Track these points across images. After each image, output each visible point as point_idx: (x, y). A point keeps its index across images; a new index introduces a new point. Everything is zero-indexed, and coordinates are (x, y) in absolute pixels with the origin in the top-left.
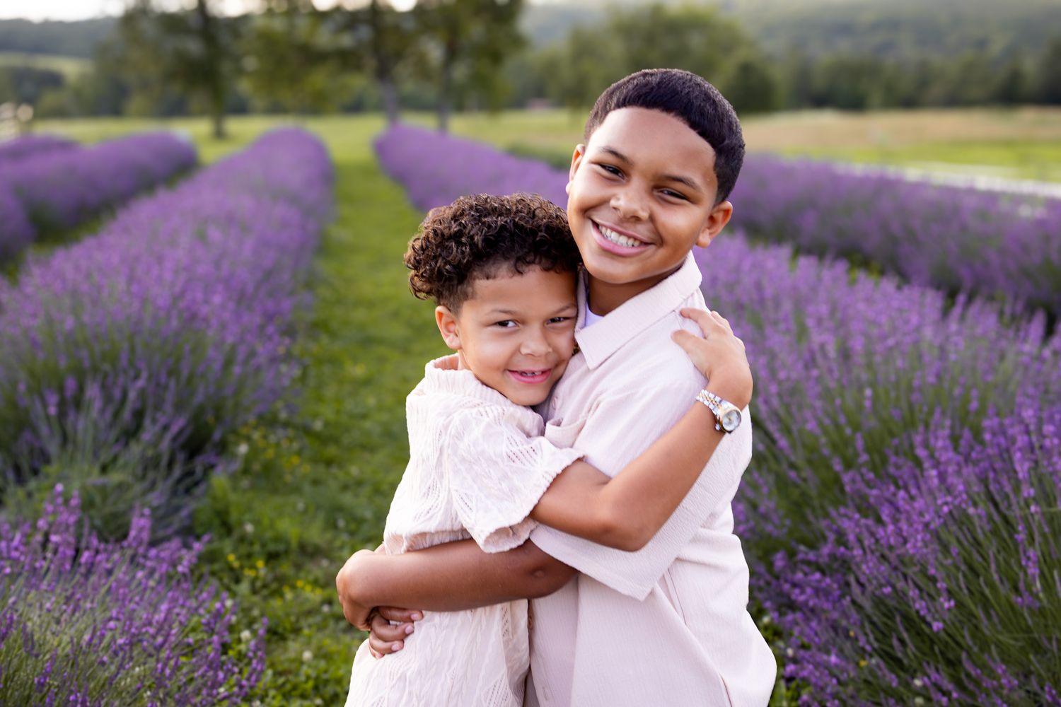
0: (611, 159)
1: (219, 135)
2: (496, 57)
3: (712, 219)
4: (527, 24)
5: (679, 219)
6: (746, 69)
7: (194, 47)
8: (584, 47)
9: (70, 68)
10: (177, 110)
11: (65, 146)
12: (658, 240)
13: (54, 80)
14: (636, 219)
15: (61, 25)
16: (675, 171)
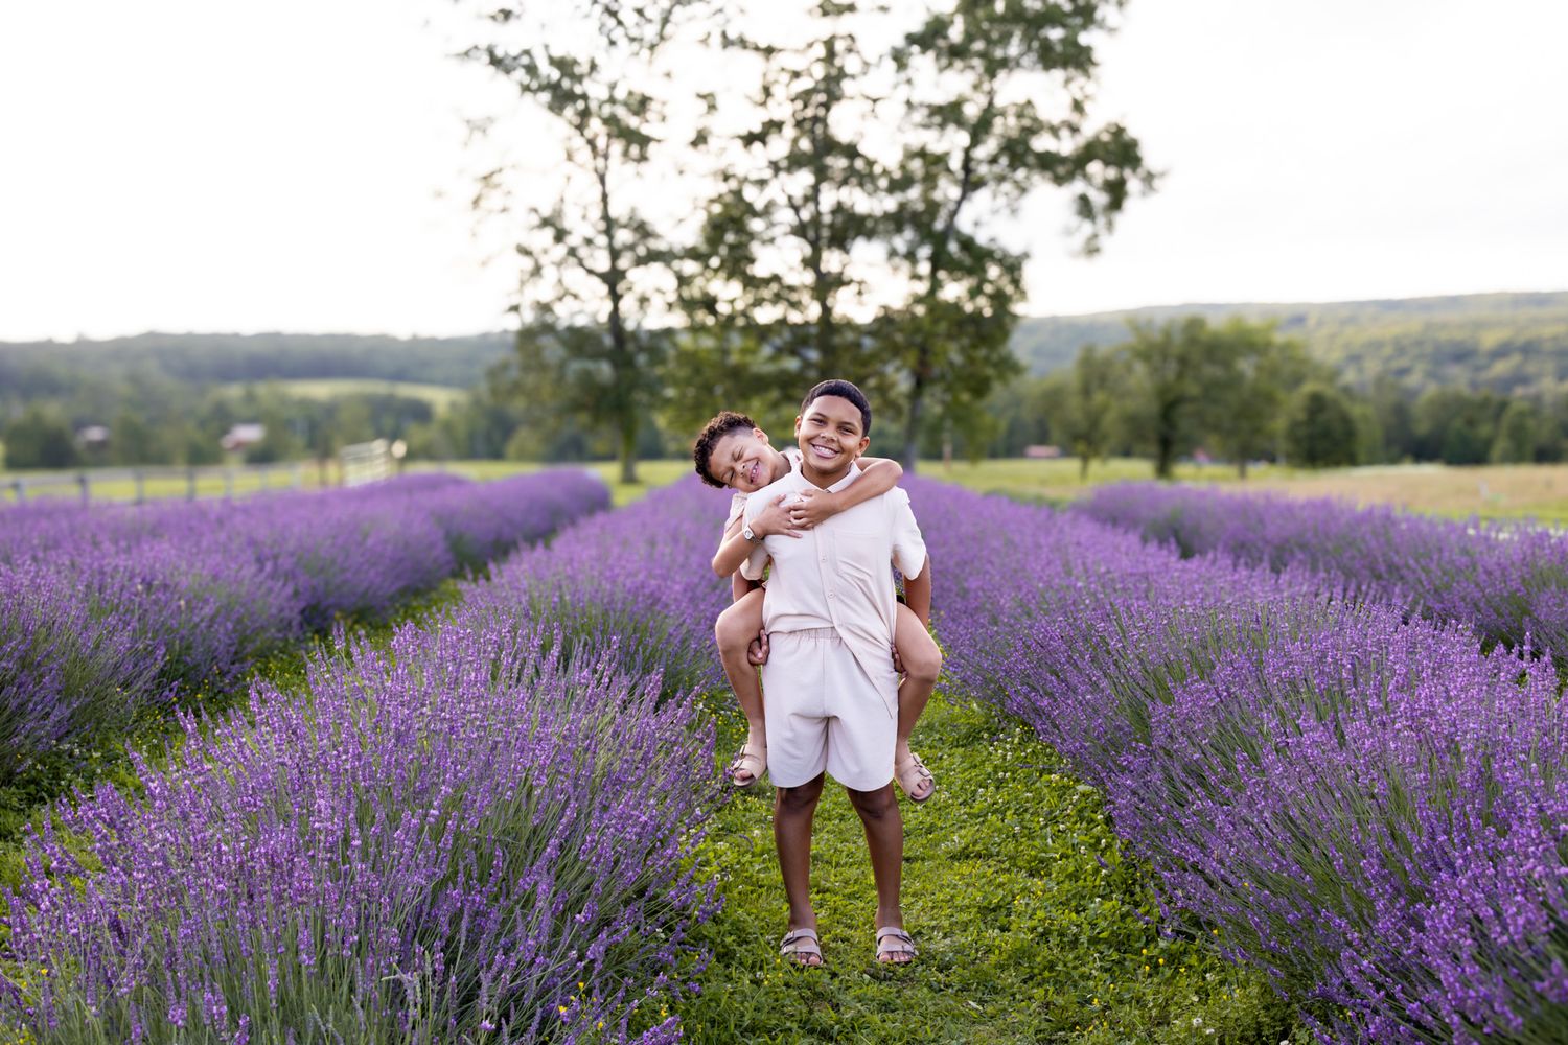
0: (819, 417)
1: (629, 479)
2: (980, 388)
3: (861, 445)
4: (1019, 346)
5: (851, 441)
6: (1317, 404)
7: (605, 370)
8: (1096, 374)
9: (440, 398)
10: (574, 450)
11: (457, 482)
12: (842, 450)
13: (421, 412)
14: (833, 440)
15: (434, 343)
16: (847, 420)
